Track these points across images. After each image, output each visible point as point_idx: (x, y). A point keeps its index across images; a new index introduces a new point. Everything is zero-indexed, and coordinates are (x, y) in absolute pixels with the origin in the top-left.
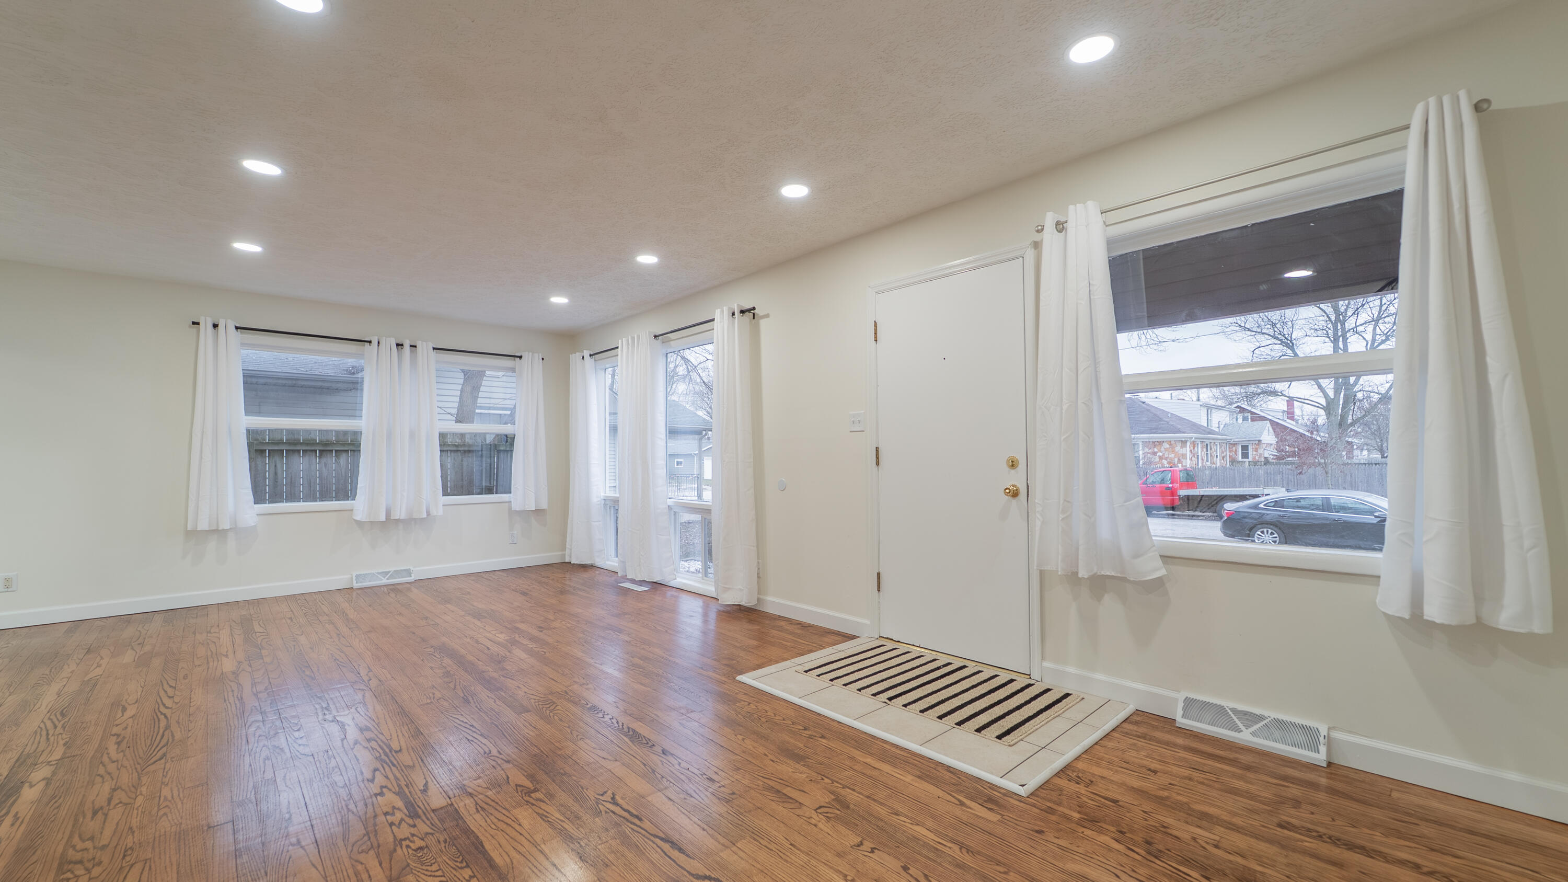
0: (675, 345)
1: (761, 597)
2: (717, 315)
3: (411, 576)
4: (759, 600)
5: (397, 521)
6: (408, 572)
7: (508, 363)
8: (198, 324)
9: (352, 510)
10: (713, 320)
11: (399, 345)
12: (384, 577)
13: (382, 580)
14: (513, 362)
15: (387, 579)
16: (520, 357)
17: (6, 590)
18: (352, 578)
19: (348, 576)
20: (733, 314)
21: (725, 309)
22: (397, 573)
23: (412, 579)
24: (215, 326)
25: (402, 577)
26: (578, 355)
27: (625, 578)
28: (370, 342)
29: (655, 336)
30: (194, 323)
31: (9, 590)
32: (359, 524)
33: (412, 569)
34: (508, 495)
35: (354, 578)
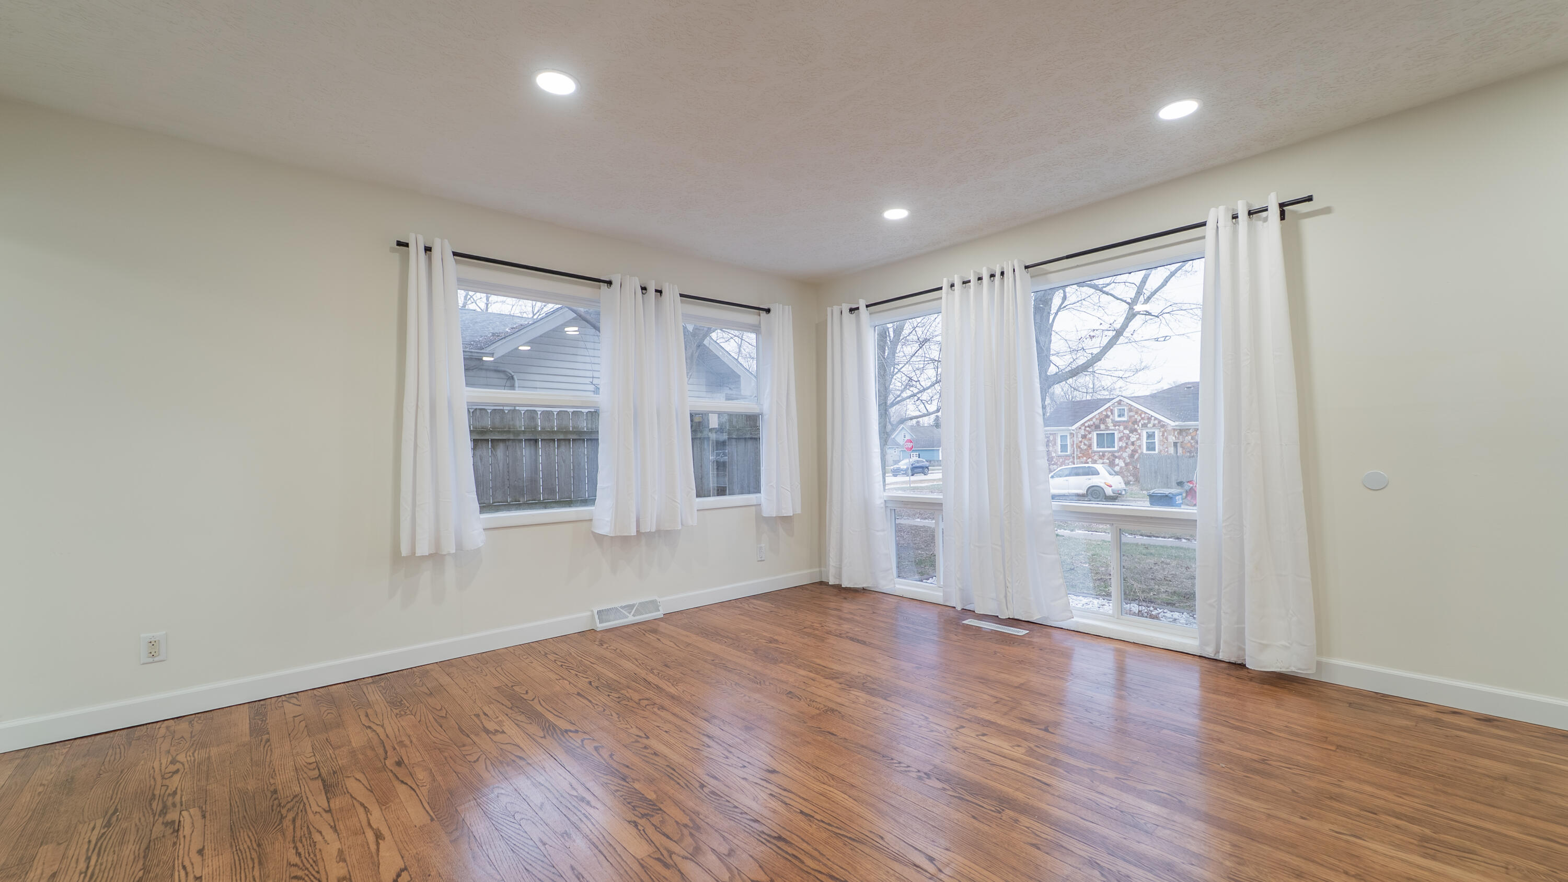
0: (1055, 279)
1: (1324, 660)
2: (1217, 215)
3: (659, 611)
4: (1319, 664)
5: (650, 535)
6: (654, 605)
7: (750, 318)
8: (407, 245)
9: (591, 520)
10: (1203, 224)
11: (644, 289)
12: (630, 613)
13: (627, 617)
14: (757, 317)
15: (634, 615)
16: (768, 311)
17: (151, 660)
18: (593, 615)
19: (589, 613)
20: (1235, 217)
21: (1222, 209)
22: (644, 607)
23: (659, 614)
24: (428, 249)
25: (650, 613)
26: (836, 309)
27: (971, 613)
28: (609, 283)
29: (1026, 267)
30: (400, 244)
31: (156, 659)
32: (599, 538)
33: (658, 600)
34: (758, 495)
35: (596, 617)
